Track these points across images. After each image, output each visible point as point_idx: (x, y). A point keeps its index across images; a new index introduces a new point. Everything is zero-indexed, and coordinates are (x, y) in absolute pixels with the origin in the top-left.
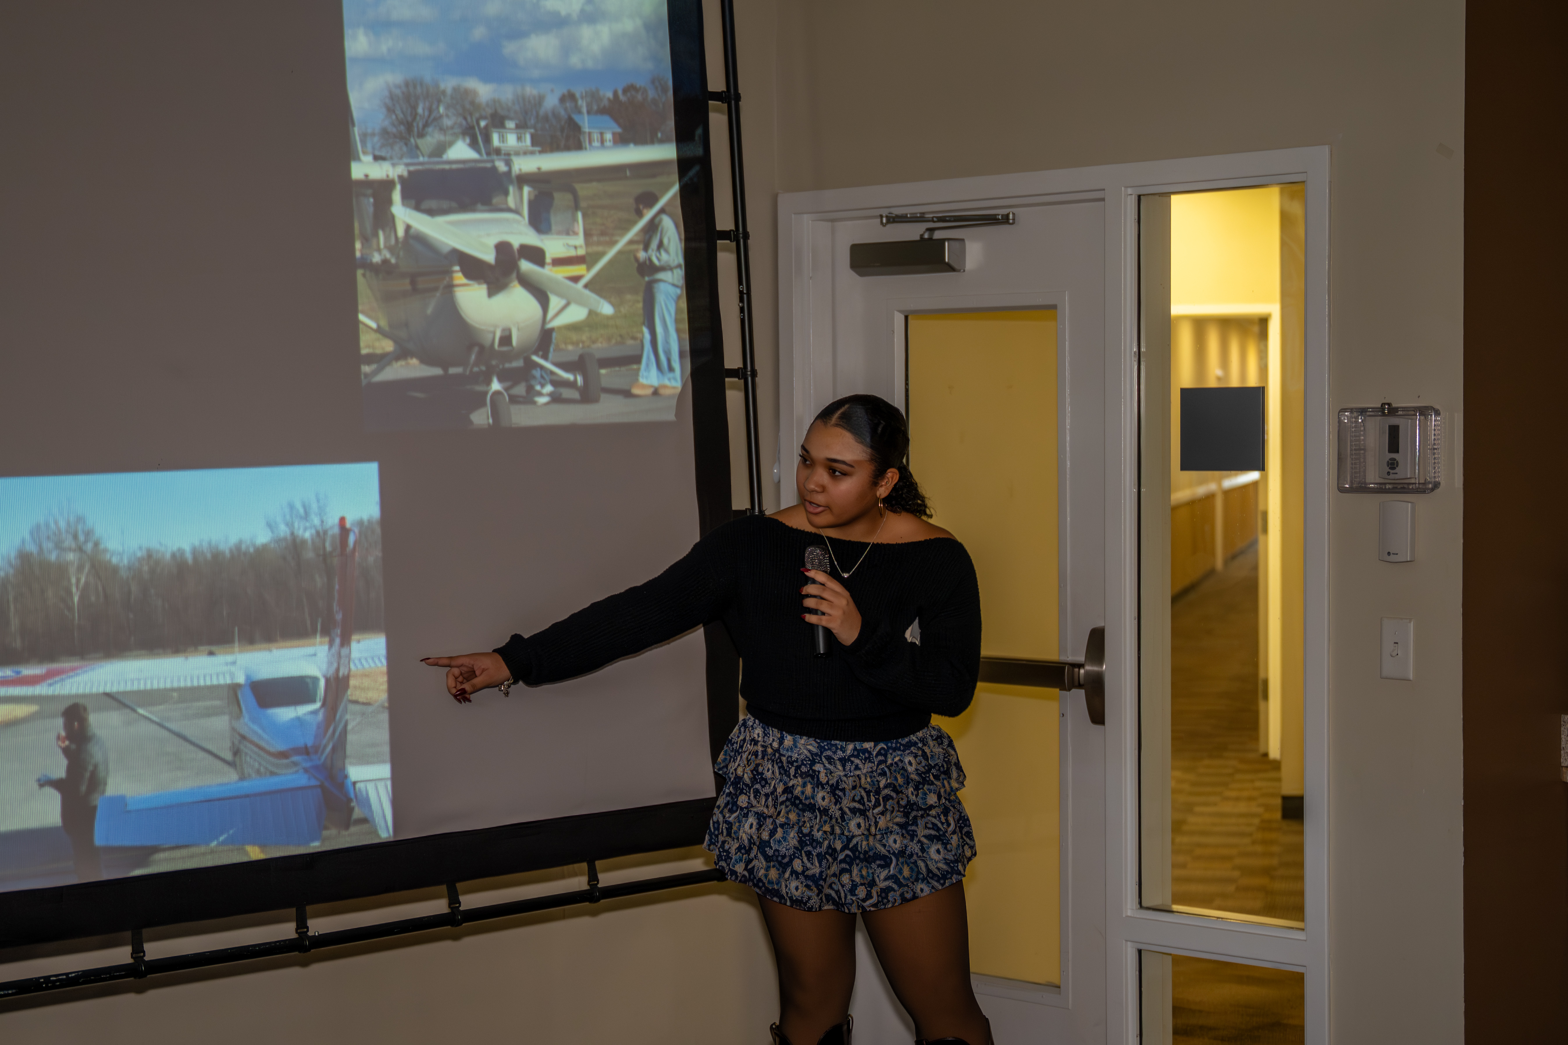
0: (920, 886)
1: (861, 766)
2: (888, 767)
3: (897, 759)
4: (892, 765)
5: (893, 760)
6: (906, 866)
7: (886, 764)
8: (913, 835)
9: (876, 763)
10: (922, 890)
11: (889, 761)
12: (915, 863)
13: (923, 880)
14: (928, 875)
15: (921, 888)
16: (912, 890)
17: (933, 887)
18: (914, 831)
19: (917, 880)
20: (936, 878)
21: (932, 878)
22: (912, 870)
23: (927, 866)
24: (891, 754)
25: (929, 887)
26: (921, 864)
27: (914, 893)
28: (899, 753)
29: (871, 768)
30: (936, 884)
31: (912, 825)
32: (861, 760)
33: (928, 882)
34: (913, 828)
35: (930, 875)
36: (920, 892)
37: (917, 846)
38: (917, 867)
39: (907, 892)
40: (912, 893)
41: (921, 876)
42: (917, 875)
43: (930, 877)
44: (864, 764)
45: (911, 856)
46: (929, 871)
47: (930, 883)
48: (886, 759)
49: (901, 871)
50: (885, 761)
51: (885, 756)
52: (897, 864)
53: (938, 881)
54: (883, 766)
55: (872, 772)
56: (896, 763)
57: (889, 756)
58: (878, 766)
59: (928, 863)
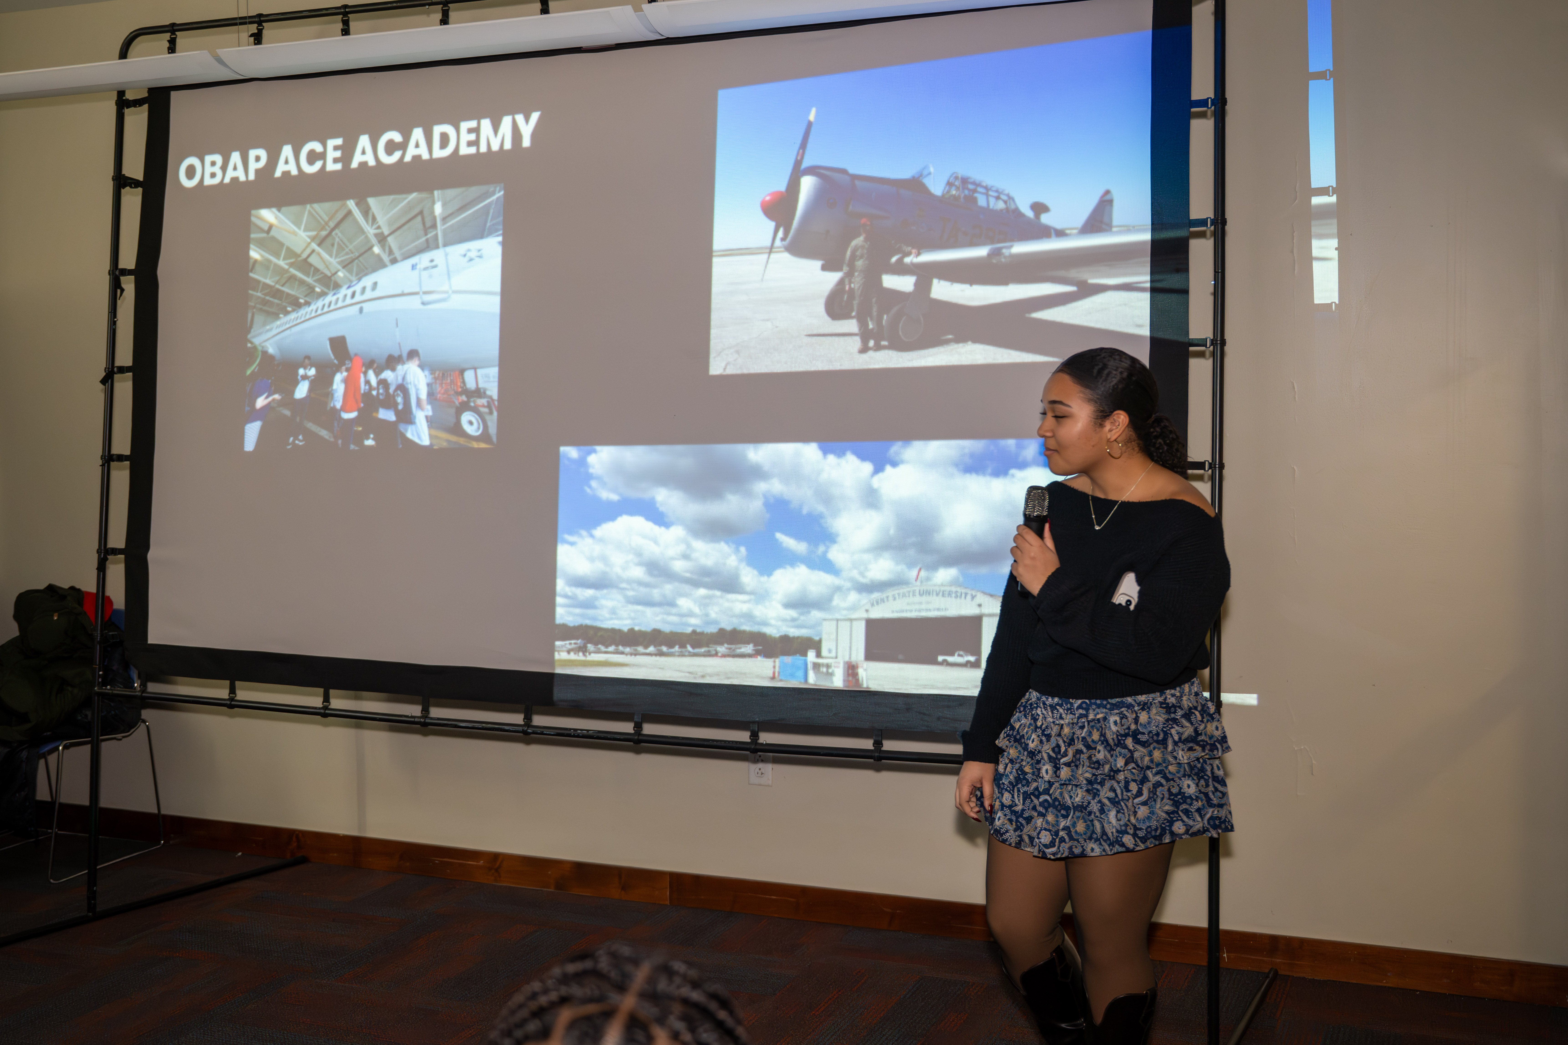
0: (1091, 845)
1: (1064, 716)
2: (1089, 722)
3: (1100, 716)
4: (1093, 720)
5: (1096, 715)
6: (1081, 821)
7: (1087, 719)
8: (1095, 794)
9: (1077, 715)
10: (1092, 850)
11: (1091, 717)
12: (1092, 821)
13: (1097, 840)
14: (1102, 837)
15: (1092, 847)
16: (1082, 847)
17: (1104, 850)
18: (1098, 790)
19: (1090, 838)
20: (1108, 842)
21: (1105, 841)
22: (1087, 827)
23: (1103, 827)
24: (1094, 710)
25: (1100, 849)
26: (1097, 824)
27: (1084, 850)
28: (1104, 710)
29: (1072, 719)
30: (1107, 848)
31: (1099, 783)
32: (1064, 710)
33: (1101, 844)
34: (1099, 787)
35: (1105, 837)
36: (1090, 851)
37: (1097, 805)
38: (1093, 825)
39: (1076, 847)
40: (1082, 849)
41: (1095, 836)
42: (1091, 834)
43: (1104, 840)
44: (1067, 714)
45: (1090, 813)
46: (1104, 833)
47: (1103, 846)
48: (1087, 714)
49: (1074, 824)
50: (1086, 716)
51: (1087, 710)
52: (1073, 818)
53: (1109, 846)
54: (1084, 720)
55: (1073, 724)
56: (1098, 720)
57: (1091, 711)
58: (1079, 718)
59: (1105, 825)
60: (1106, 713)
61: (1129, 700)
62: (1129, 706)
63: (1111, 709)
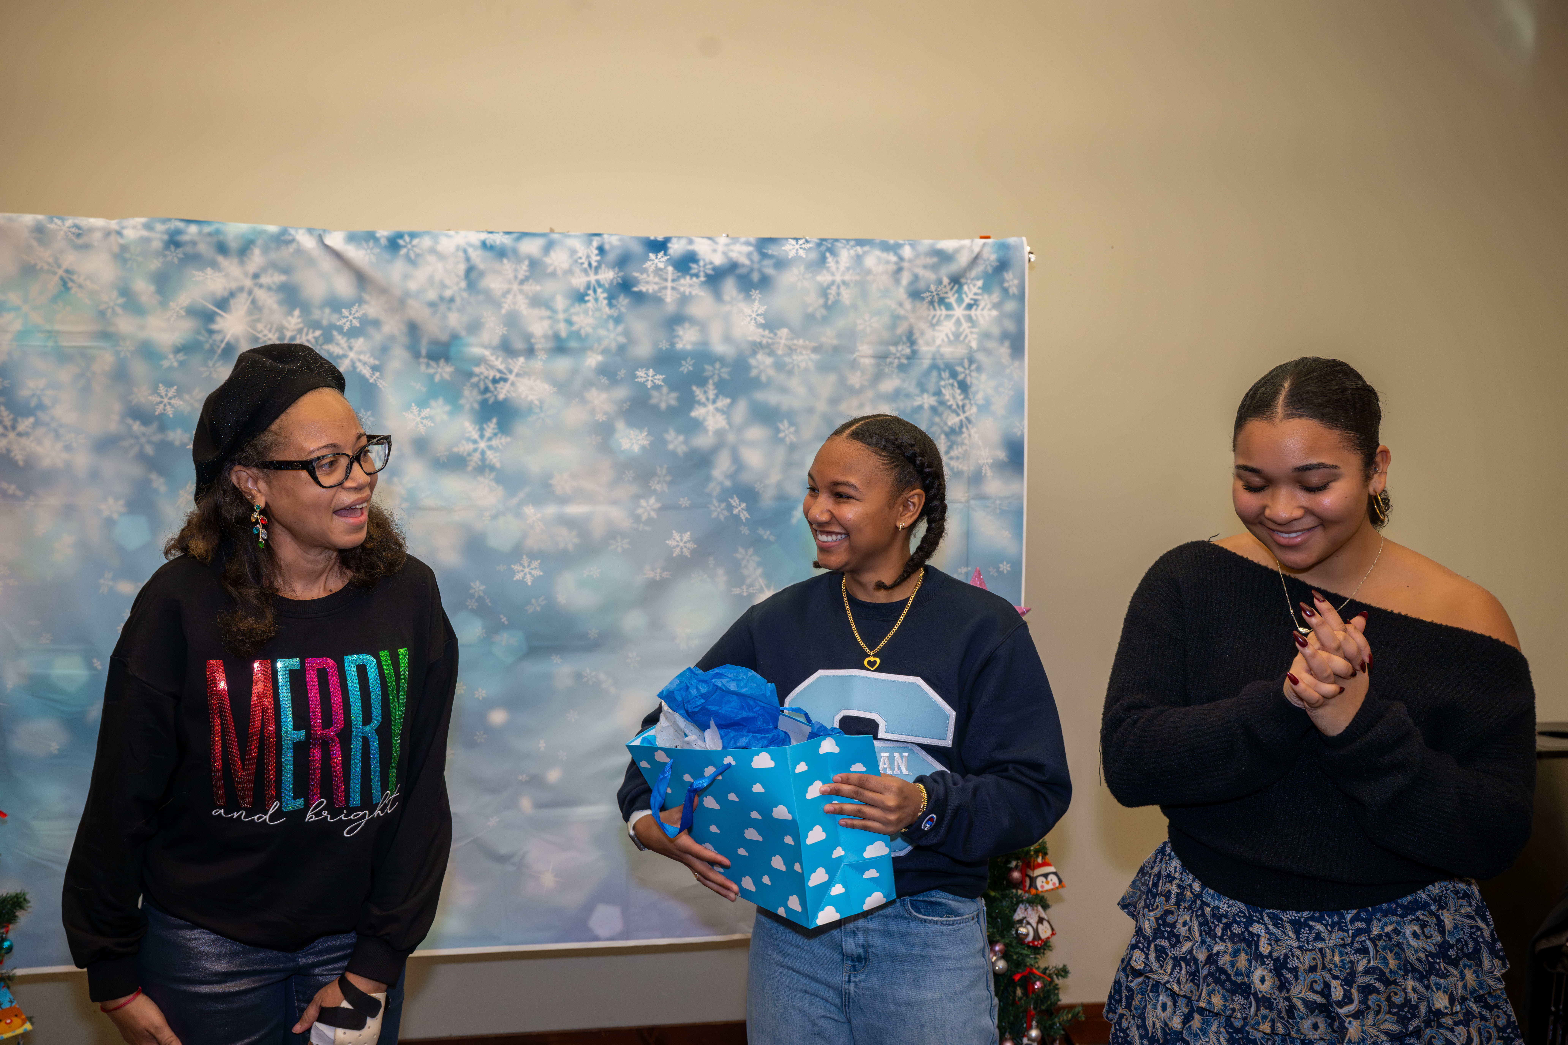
60: (1398, 923)
61: (1422, 895)
62: (1425, 906)
63: (1403, 916)
